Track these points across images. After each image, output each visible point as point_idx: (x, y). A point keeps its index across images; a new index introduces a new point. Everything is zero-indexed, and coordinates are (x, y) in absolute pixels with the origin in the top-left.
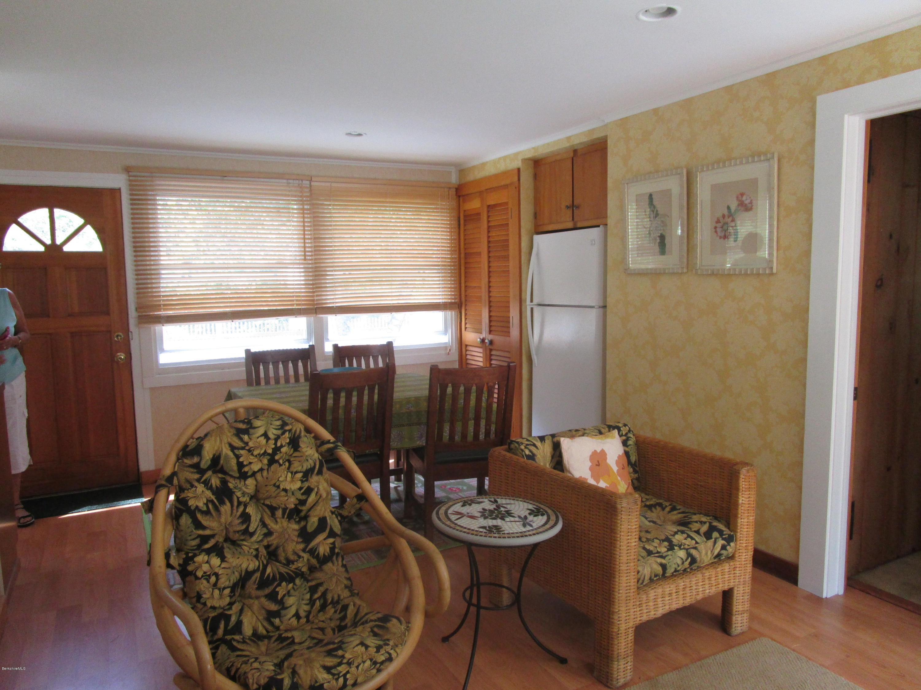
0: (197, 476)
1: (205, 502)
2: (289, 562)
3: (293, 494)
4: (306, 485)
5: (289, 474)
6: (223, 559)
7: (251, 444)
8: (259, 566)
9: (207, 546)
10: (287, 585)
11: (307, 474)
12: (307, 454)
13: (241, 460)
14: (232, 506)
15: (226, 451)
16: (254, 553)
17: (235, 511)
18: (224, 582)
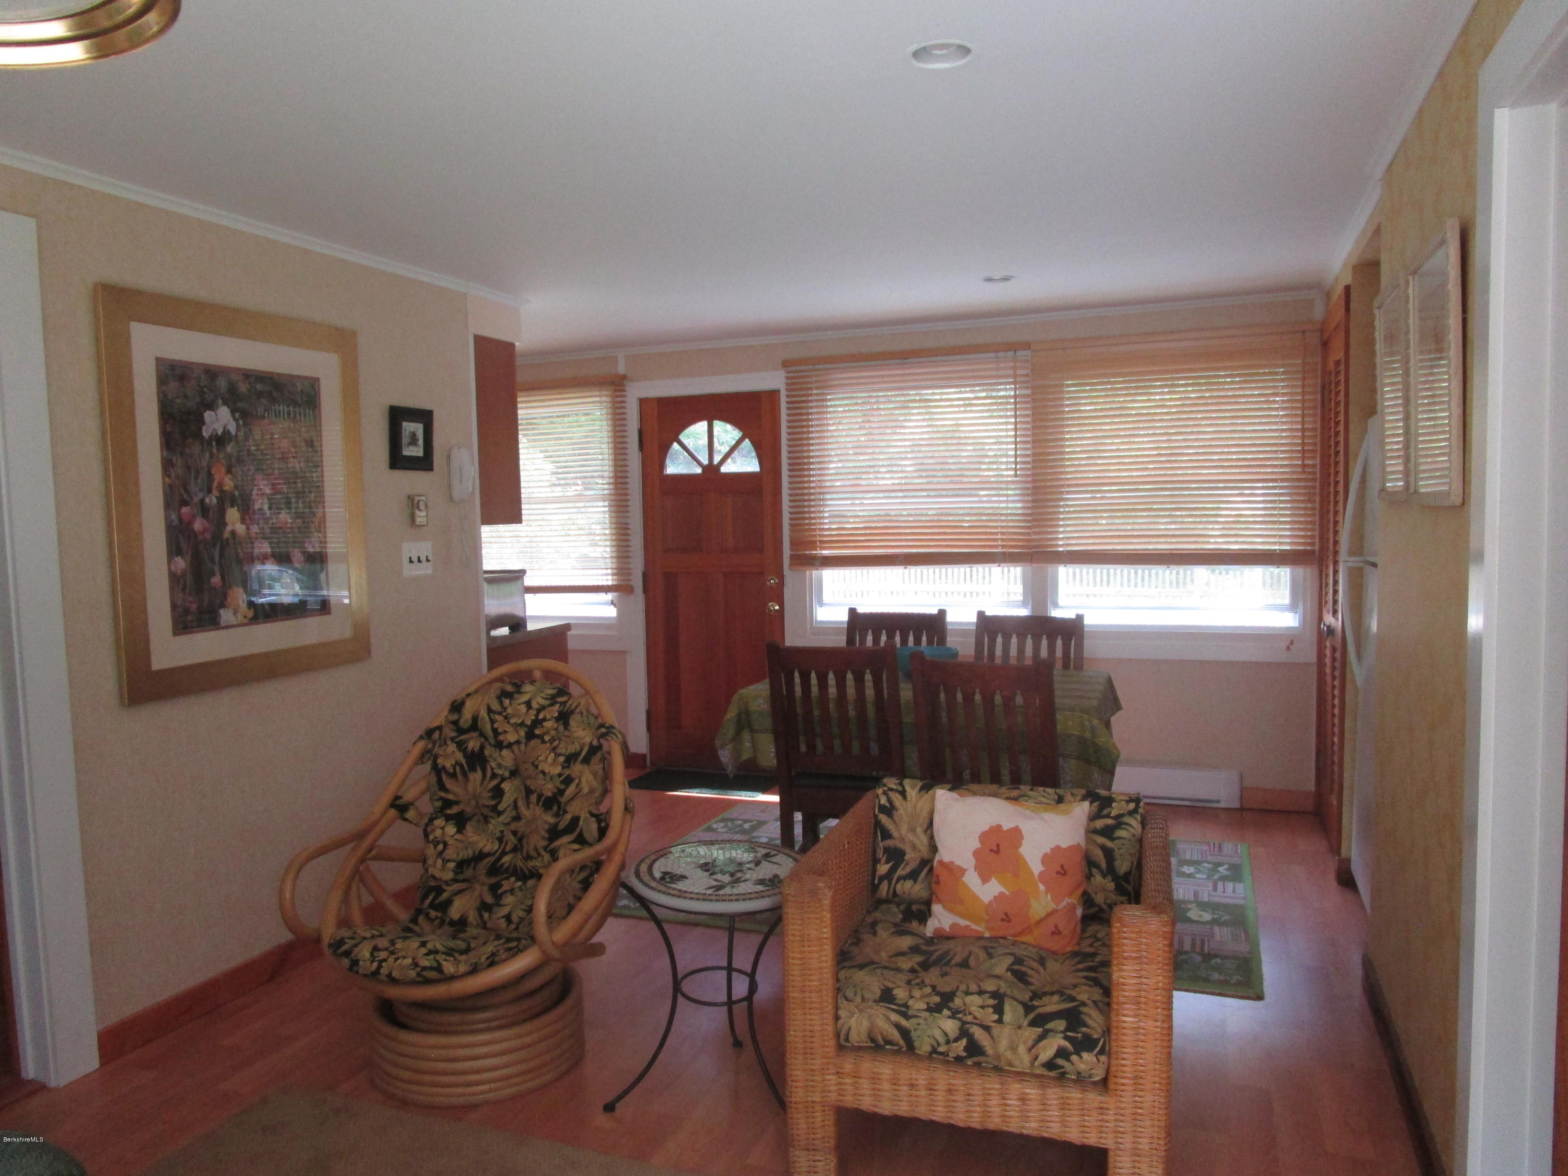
0: (453, 734)
1: (454, 763)
2: (529, 857)
3: (551, 779)
4: (567, 772)
5: (552, 755)
6: (461, 828)
7: (509, 711)
8: (497, 851)
9: (449, 812)
10: (516, 882)
11: (571, 759)
12: (575, 735)
13: (496, 726)
14: (484, 775)
15: (483, 713)
16: (498, 834)
17: (486, 782)
18: (450, 853)
